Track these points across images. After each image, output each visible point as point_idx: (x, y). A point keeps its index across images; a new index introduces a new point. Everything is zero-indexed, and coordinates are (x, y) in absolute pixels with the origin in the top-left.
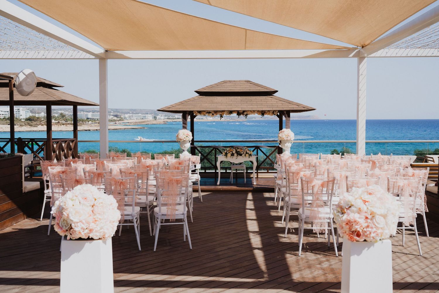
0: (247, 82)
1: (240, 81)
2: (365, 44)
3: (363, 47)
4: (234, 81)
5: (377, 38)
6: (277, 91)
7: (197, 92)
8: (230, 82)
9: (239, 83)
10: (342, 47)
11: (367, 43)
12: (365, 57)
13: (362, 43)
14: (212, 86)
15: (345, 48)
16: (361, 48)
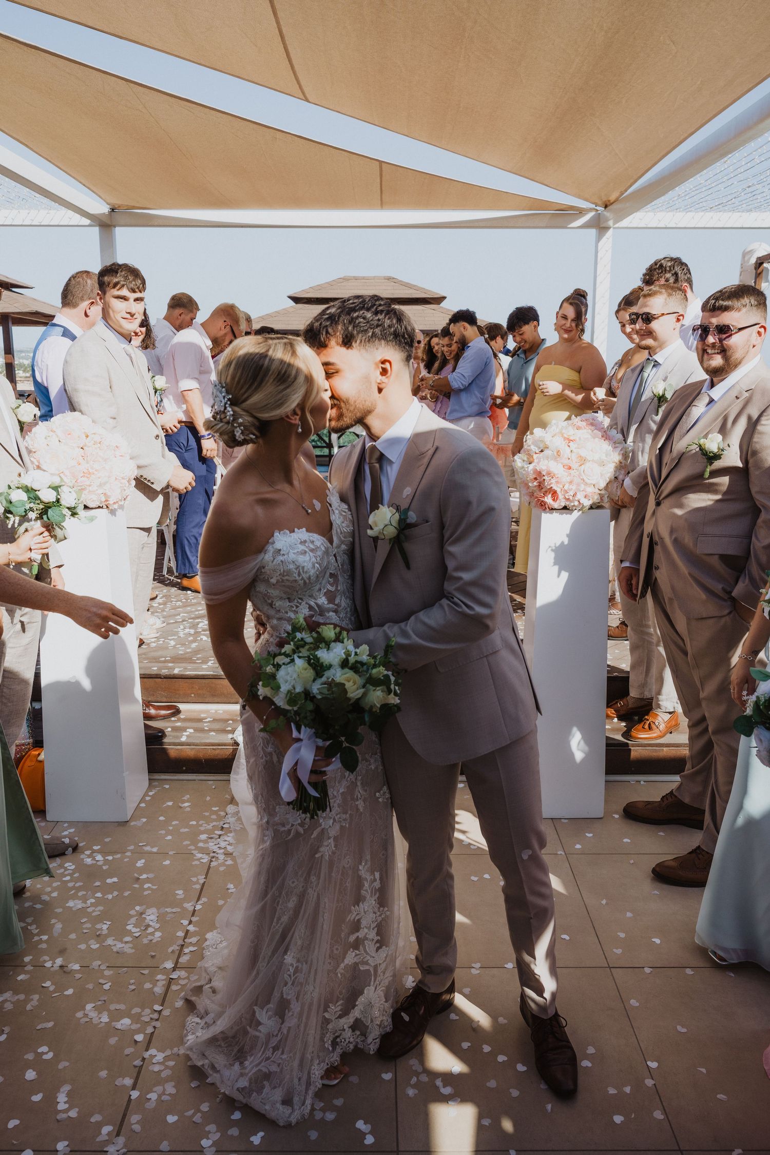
0: (388, 279)
1: (374, 278)
2: (609, 201)
3: (606, 207)
4: (364, 278)
5: (631, 186)
6: (444, 298)
7: (290, 297)
8: (356, 278)
9: (372, 281)
10: (565, 206)
11: (613, 198)
12: (608, 228)
13: (605, 199)
14: (320, 287)
15: (572, 208)
16: (603, 209)
